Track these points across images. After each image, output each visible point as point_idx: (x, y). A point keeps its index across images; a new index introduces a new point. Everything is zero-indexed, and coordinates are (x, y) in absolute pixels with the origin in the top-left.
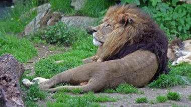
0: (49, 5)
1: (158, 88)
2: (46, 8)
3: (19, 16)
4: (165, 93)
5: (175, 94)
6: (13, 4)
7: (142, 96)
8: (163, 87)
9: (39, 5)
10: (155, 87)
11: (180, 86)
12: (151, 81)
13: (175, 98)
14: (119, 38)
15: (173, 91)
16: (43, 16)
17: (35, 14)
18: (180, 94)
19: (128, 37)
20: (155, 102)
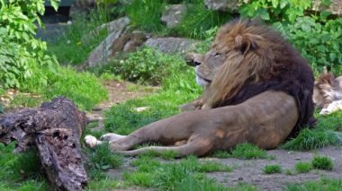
0: (127, 20)
1: (298, 149)
2: (122, 26)
3: (80, 37)
4: (308, 158)
5: (324, 159)
6: (71, 19)
7: (273, 164)
8: (306, 148)
9: (111, 20)
10: (293, 149)
11: (333, 148)
12: (287, 139)
13: (324, 165)
14: (235, 73)
15: (321, 155)
16: (117, 36)
17: (104, 33)
18: (333, 159)
19: (250, 71)
20: (293, 172)
